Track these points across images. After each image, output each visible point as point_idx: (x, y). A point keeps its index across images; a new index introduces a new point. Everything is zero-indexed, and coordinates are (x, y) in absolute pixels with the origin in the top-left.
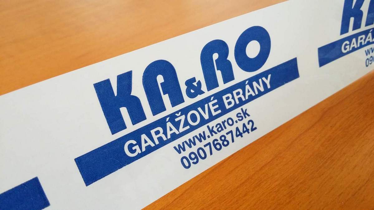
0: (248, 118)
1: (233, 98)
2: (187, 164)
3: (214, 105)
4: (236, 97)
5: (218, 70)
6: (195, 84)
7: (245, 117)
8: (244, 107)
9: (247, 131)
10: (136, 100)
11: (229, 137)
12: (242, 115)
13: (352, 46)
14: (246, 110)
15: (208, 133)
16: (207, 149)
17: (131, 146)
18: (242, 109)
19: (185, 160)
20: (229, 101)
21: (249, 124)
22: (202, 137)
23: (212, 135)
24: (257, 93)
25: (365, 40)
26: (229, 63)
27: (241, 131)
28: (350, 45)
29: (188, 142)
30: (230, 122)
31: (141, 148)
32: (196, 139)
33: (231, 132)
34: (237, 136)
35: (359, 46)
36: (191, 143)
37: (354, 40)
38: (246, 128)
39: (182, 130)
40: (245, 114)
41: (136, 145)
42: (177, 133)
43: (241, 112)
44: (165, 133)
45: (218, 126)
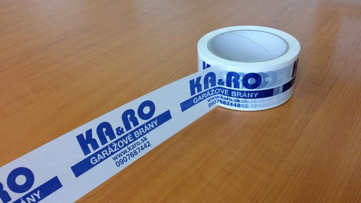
0: (147, 141)
1: (139, 133)
2: (118, 165)
3: (130, 137)
4: (141, 132)
5: (130, 121)
6: (120, 129)
7: (145, 141)
8: (145, 136)
9: (147, 147)
10: (95, 140)
11: (138, 151)
12: (144, 140)
13: (199, 99)
14: (146, 137)
15: (128, 150)
16: (127, 157)
17: (93, 160)
18: (144, 137)
19: (117, 163)
20: (137, 134)
21: (147, 143)
22: (125, 152)
23: (130, 151)
24: (151, 129)
25: (206, 96)
26: (136, 118)
27: (144, 147)
28: (198, 99)
29: (119, 155)
30: (138, 144)
31: (98, 160)
32: (122, 153)
33: (139, 148)
34: (141, 150)
35: (203, 98)
36: (120, 155)
37: (200, 97)
38: (146, 145)
39: (115, 150)
40: (145, 139)
41: (95, 159)
42: (114, 152)
43: (143, 139)
44: (108, 152)
45: (133, 146)
